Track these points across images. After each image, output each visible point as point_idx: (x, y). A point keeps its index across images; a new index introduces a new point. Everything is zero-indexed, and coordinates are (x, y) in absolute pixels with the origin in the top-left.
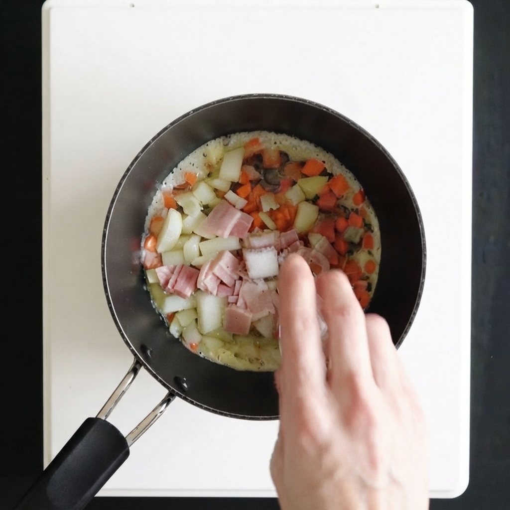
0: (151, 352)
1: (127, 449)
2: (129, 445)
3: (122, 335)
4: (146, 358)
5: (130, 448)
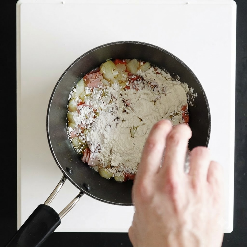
3: (57, 163)
5: (61, 220)
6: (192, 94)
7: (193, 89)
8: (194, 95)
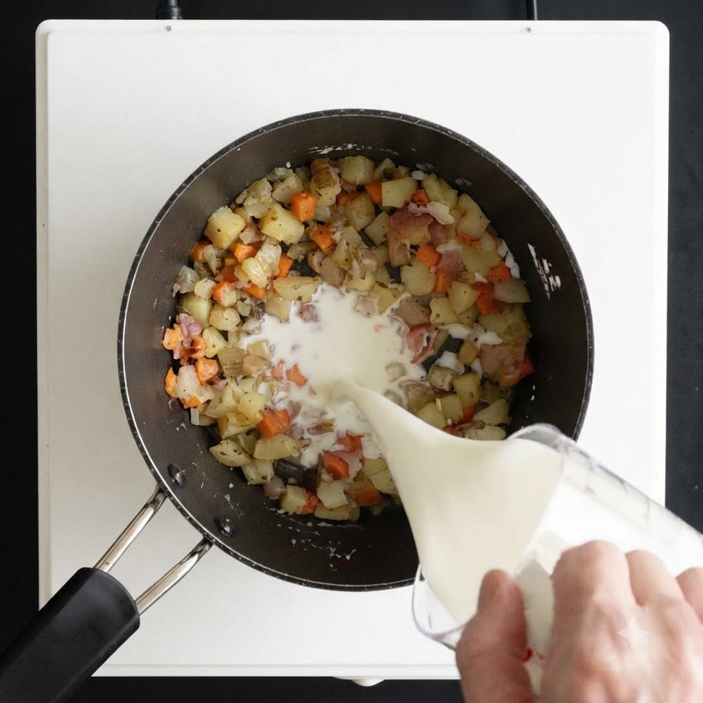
0: (183, 477)
1: (137, 616)
2: (140, 613)
4: (175, 485)
6: (545, 277)
7: (550, 265)
8: (551, 279)
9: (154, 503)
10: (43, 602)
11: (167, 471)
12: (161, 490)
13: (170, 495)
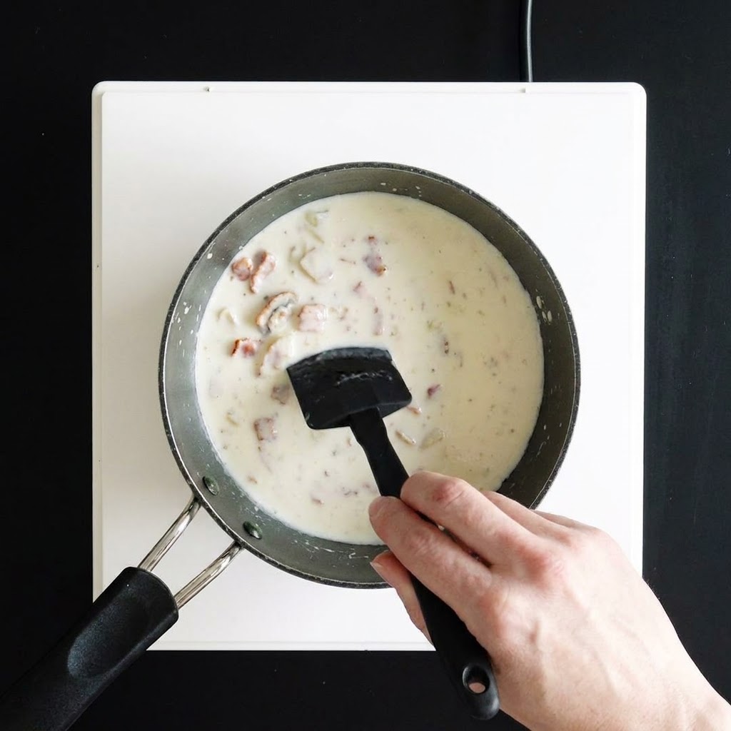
1: (175, 612)
2: (178, 607)
9: (190, 511)
10: (96, 595)
11: (202, 484)
12: (197, 500)
13: (204, 504)
